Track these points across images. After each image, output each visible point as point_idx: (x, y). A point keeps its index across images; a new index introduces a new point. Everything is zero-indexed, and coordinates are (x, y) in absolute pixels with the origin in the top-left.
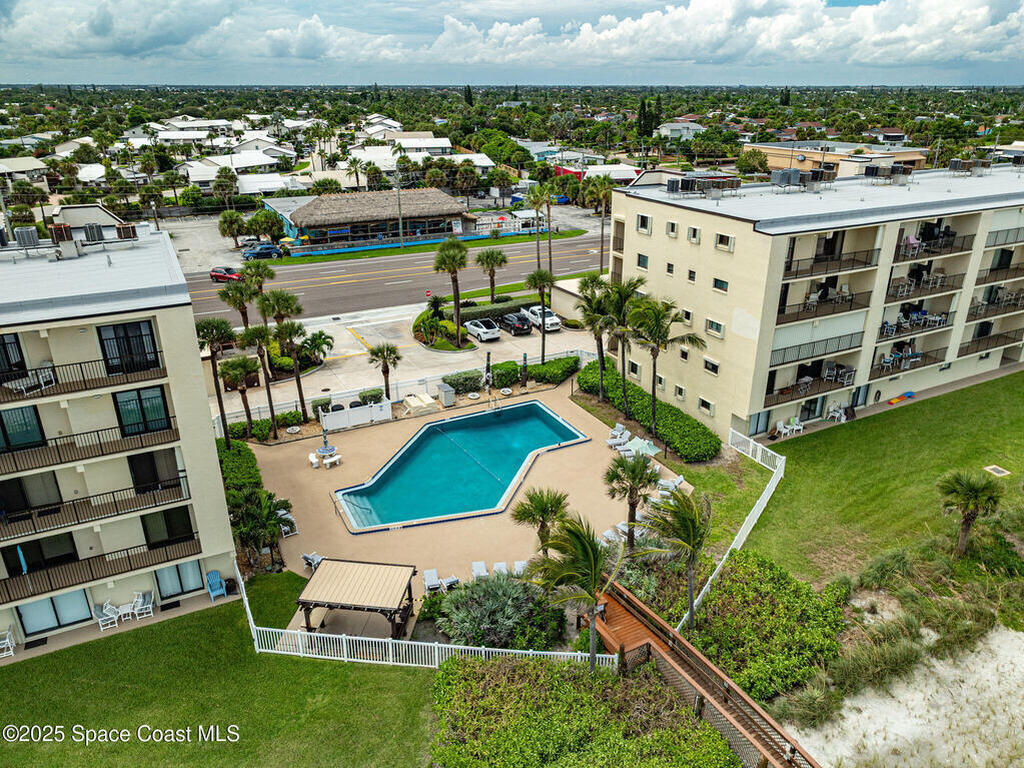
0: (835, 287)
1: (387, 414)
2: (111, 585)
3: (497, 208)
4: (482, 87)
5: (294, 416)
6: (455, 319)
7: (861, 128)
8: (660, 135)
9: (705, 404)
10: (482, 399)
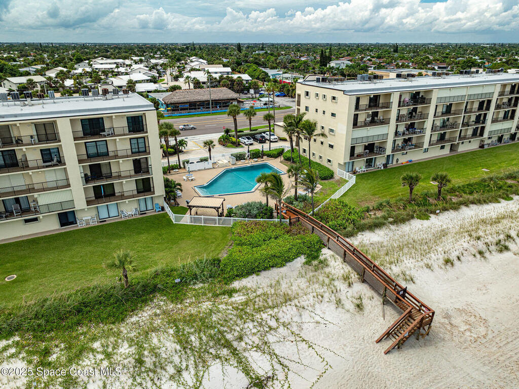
0: (377, 117)
1: (211, 166)
2: (127, 202)
3: (253, 98)
4: (246, 44)
5: (176, 166)
6: (235, 136)
7: (428, 63)
8: (330, 66)
9: (329, 161)
10: (246, 162)
